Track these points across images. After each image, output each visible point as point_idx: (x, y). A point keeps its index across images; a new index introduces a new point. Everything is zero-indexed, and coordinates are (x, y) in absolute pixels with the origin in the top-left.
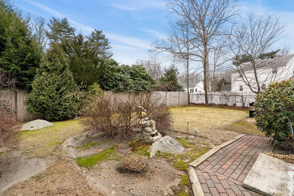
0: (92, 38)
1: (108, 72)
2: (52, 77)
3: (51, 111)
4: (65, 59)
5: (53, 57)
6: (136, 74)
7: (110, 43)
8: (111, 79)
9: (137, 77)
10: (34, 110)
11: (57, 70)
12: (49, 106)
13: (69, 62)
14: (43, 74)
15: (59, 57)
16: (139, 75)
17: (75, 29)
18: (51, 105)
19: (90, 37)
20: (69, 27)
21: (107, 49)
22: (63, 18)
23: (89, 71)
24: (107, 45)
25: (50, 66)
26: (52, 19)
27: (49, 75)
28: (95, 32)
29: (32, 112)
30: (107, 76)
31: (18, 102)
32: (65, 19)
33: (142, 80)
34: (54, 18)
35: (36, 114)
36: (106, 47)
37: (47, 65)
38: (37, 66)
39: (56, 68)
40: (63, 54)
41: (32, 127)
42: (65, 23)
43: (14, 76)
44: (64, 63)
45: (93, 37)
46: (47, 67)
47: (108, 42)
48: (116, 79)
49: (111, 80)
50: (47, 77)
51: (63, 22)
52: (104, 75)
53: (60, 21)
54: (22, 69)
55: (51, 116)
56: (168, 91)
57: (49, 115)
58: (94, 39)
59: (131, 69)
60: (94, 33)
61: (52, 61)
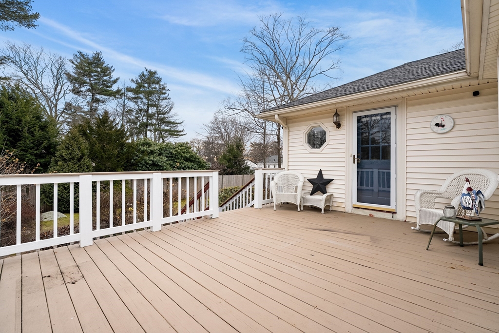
0: (140, 81)
1: (137, 156)
2: (68, 166)
3: (66, 202)
4: (83, 146)
5: (71, 146)
6: (177, 155)
7: (168, 90)
8: (141, 163)
9: (179, 158)
10: (48, 201)
11: (74, 159)
12: (64, 197)
13: (89, 148)
14: (59, 163)
15: (77, 144)
16: (181, 157)
17: (112, 69)
18: (65, 196)
19: (137, 81)
20: (104, 65)
21: (163, 99)
22: (95, 53)
23: (110, 158)
24: (165, 93)
25: (66, 155)
26: (78, 54)
27: (65, 165)
28: (146, 73)
29: (44, 203)
30: (136, 161)
31: (29, 192)
32: (98, 54)
33: (184, 162)
34: (80, 53)
35: (48, 205)
36: (162, 96)
37: (63, 154)
38: (53, 154)
39: (73, 157)
40: (82, 140)
41: (45, 218)
42: (97, 60)
43: (28, 167)
44: (82, 151)
45: (143, 80)
46: (63, 156)
47: (167, 89)
48: (147, 164)
49: (140, 165)
50: (63, 167)
51: (94, 57)
52: (131, 160)
53: (90, 57)
54: (36, 159)
55: (65, 207)
56: (224, 175)
57: (63, 206)
58: (144, 83)
59: (171, 149)
60: (143, 75)
61: (69, 149)
